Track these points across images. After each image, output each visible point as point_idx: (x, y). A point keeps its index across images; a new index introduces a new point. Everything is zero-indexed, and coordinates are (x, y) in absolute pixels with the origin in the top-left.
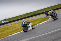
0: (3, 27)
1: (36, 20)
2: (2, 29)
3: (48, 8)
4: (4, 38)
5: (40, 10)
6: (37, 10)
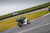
0: (14, 18)
1: (41, 13)
2: (14, 19)
4: (15, 27)
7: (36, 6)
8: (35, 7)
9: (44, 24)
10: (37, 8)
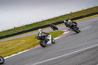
3: (61, 16)
5: (48, 20)
6: (44, 20)
7: (32, 23)
8: (30, 25)
9: (47, 59)
10: (34, 27)
